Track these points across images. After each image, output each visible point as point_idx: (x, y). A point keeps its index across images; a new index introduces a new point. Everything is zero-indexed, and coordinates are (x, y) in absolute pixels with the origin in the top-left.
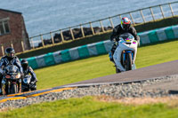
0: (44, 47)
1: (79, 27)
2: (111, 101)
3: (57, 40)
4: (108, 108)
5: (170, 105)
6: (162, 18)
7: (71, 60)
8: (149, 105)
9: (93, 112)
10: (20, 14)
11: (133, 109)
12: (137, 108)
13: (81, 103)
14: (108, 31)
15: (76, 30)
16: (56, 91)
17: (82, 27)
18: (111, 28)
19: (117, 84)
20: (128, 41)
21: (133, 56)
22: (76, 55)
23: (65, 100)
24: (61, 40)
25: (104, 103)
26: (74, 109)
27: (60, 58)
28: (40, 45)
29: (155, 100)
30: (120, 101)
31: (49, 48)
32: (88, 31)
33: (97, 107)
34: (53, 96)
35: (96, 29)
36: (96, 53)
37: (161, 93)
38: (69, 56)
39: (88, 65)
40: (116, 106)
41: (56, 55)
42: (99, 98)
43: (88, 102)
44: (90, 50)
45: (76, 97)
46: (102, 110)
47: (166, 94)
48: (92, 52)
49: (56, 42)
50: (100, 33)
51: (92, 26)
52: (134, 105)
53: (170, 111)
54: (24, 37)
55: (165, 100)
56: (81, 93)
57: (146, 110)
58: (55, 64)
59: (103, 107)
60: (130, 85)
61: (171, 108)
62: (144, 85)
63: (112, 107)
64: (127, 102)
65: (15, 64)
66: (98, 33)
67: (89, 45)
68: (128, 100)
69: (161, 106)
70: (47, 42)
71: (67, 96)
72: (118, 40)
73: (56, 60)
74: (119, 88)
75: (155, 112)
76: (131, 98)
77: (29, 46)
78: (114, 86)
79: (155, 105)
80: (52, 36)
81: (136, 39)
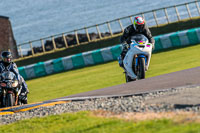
0: (34, 55)
1: (73, 33)
2: (109, 117)
3: (48, 47)
4: (105, 125)
5: (176, 120)
6: (167, 23)
7: (64, 70)
8: (152, 121)
9: (88, 129)
10: (7, 18)
11: (134, 125)
12: (138, 124)
13: (75, 119)
14: (106, 38)
15: (69, 36)
16: (48, 106)
17: (76, 33)
18: (110, 34)
19: (116, 98)
20: (141, 44)
21: (147, 61)
22: (70, 65)
23: (57, 115)
24: (53, 48)
25: (101, 118)
26: (68, 125)
27: (52, 68)
28: (30, 53)
29: (159, 116)
30: (119, 117)
31: (39, 57)
32: (83, 38)
33: (93, 123)
34: (44, 111)
35: (92, 35)
36: (92, 63)
37: (165, 107)
38: (62, 66)
39: (83, 76)
40: (115, 123)
41: (47, 65)
42: (95, 113)
43: (83, 117)
44: (85, 59)
45: (70, 112)
46: (99, 126)
47: (171, 109)
48: (88, 61)
49: (47, 50)
50: (96, 40)
51: (88, 32)
52: (135, 121)
53: (175, 128)
54: (11, 44)
55: (170, 116)
56: (76, 107)
57: (148, 126)
58: (46, 75)
59: (101, 123)
60: (130, 98)
61: (176, 124)
62: (146, 98)
63: (110, 123)
64: (127, 118)
65: (12, 70)
66: (95, 40)
67: (84, 53)
68: (129, 116)
69: (165, 122)
70: (37, 50)
71: (59, 111)
72: (129, 42)
73: (48, 70)
74: (118, 102)
75: (158, 129)
76: (132, 113)
77: (17, 55)
78: (112, 100)
79: (159, 121)
80: (43, 43)
81: (150, 41)
